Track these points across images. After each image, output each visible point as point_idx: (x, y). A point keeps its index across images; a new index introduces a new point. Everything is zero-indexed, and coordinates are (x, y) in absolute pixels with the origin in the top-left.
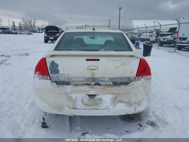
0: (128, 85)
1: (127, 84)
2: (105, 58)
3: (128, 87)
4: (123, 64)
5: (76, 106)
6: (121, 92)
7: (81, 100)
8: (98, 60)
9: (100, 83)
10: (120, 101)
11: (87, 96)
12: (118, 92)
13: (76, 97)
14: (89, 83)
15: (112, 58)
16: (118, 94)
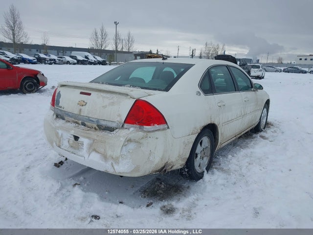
0: (112, 133)
1: (111, 130)
2: (97, 93)
3: (111, 135)
4: (113, 104)
5: (61, 145)
6: (98, 139)
7: (68, 140)
8: (89, 94)
9: (86, 123)
10: (95, 150)
11: (73, 136)
12: (95, 137)
13: (62, 135)
14: (76, 120)
15: (102, 94)
16: (94, 141)
